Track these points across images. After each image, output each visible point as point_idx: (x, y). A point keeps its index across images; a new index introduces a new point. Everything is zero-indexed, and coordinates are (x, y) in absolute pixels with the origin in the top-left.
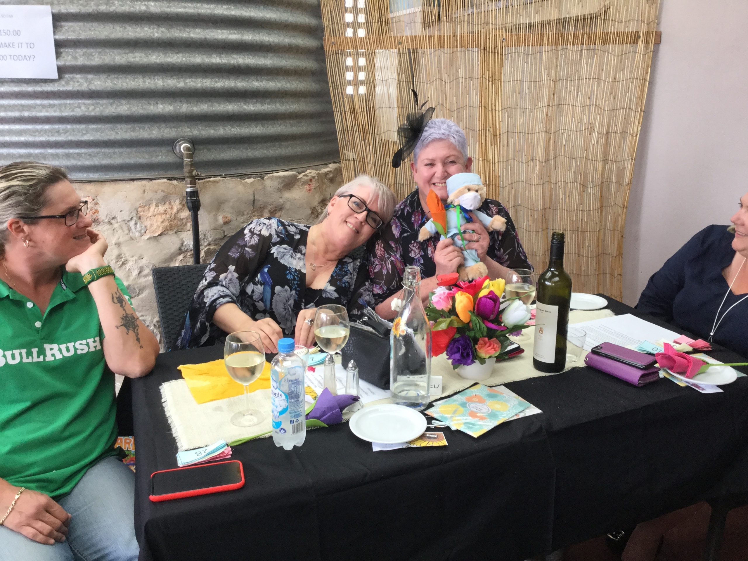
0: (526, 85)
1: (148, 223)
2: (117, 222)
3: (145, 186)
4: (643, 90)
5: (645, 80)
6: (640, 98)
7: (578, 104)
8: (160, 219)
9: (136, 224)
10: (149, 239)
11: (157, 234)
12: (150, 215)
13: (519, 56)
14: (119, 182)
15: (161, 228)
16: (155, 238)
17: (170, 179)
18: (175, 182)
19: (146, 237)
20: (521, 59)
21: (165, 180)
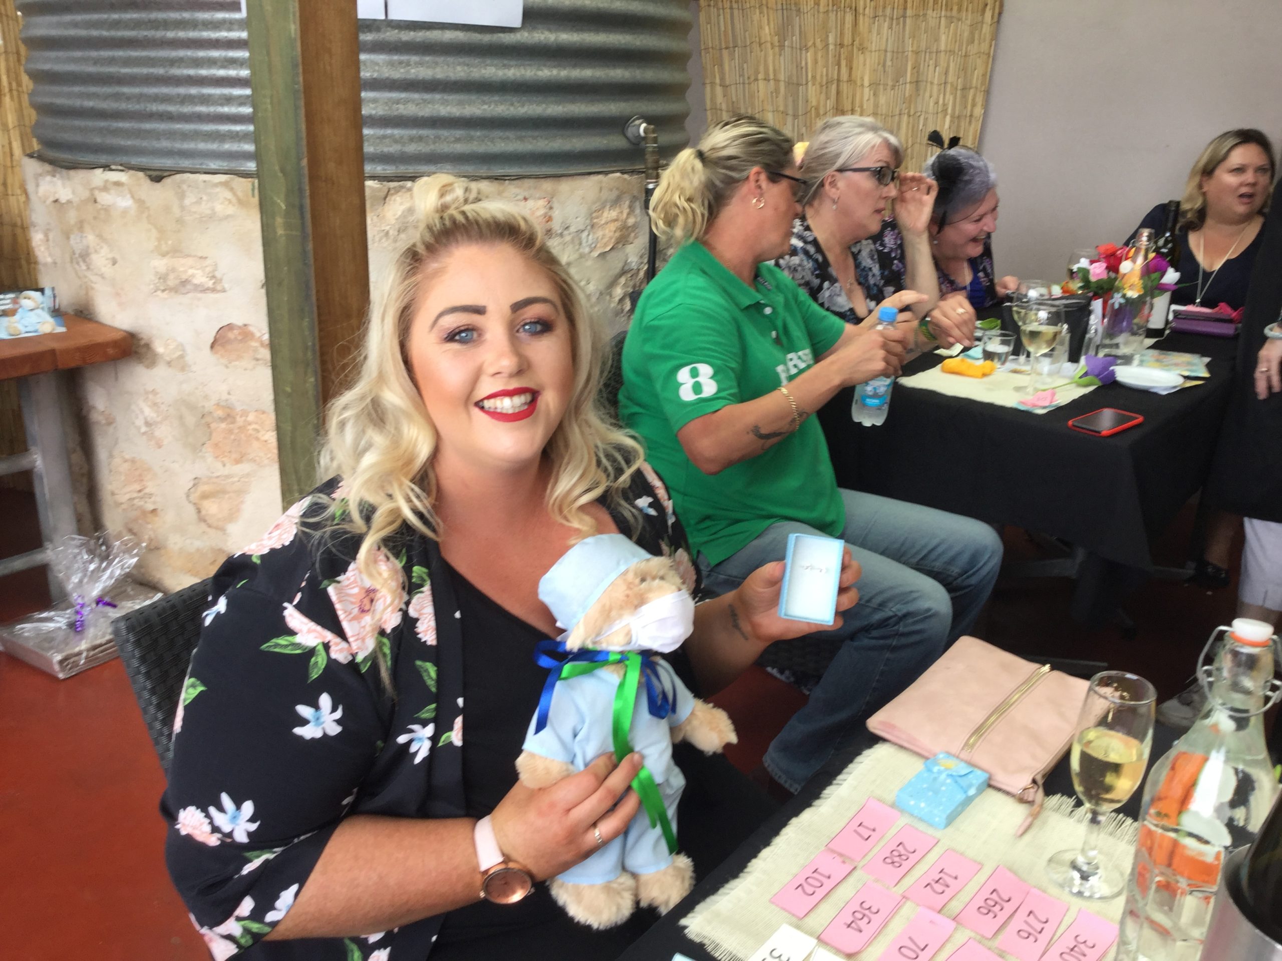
0: (889, 55)
1: (600, 233)
2: (570, 234)
3: (601, 182)
4: (987, 66)
5: (989, 54)
6: (984, 75)
7: (936, 82)
8: (613, 227)
9: (589, 235)
10: (600, 255)
11: (608, 249)
12: (603, 222)
13: (885, 21)
14: (575, 177)
15: (613, 240)
16: (603, 255)
17: (623, 172)
18: (626, 176)
19: (596, 254)
20: (886, 24)
21: (618, 174)
